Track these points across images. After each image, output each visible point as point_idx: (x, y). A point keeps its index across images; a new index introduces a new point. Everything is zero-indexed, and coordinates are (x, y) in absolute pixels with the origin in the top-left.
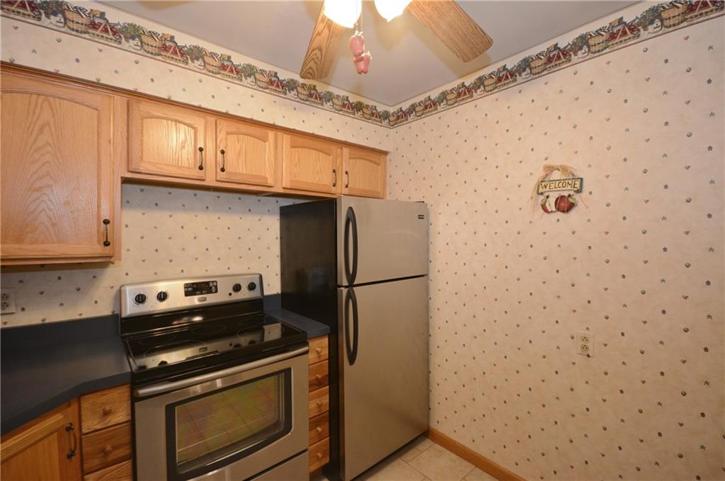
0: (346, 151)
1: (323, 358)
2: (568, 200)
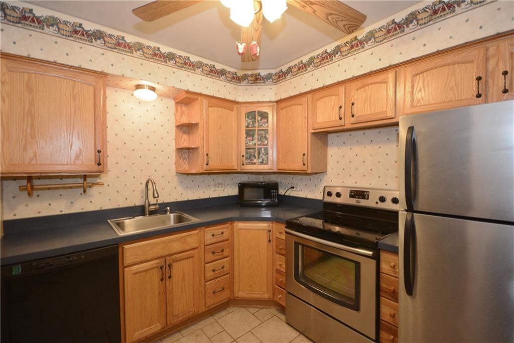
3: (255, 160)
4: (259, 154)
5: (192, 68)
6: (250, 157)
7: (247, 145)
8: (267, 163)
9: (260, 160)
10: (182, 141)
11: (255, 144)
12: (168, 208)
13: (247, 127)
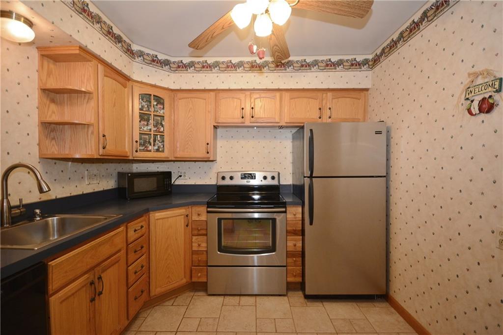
0: (330, 94)
1: (297, 219)
2: (488, 101)
3: (150, 147)
4: (155, 141)
5: (90, 19)
6: (144, 143)
7: (141, 129)
8: (163, 151)
9: (156, 148)
10: (50, 113)
11: (150, 130)
12: (38, 211)
13: (141, 109)
